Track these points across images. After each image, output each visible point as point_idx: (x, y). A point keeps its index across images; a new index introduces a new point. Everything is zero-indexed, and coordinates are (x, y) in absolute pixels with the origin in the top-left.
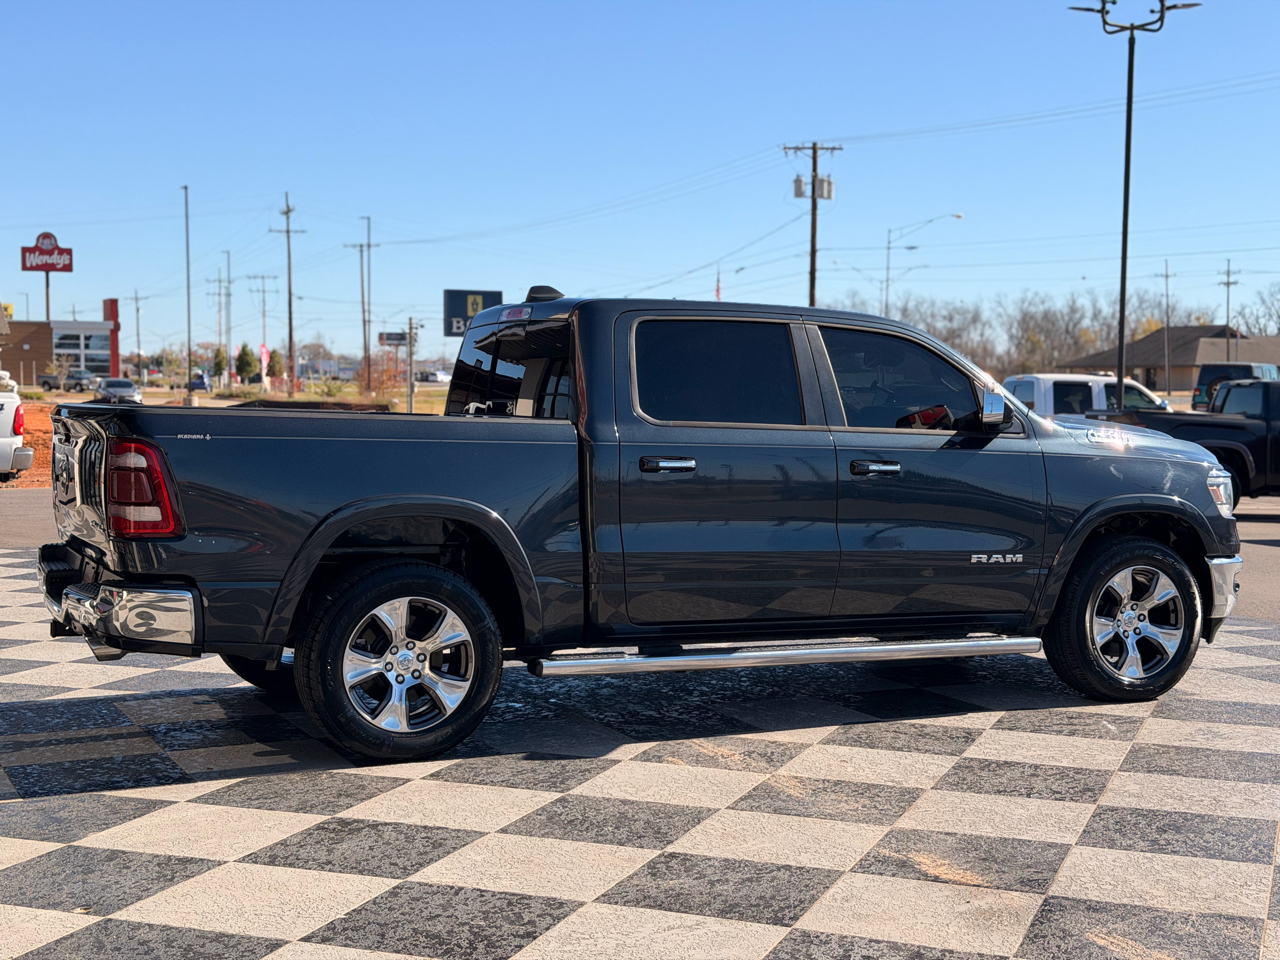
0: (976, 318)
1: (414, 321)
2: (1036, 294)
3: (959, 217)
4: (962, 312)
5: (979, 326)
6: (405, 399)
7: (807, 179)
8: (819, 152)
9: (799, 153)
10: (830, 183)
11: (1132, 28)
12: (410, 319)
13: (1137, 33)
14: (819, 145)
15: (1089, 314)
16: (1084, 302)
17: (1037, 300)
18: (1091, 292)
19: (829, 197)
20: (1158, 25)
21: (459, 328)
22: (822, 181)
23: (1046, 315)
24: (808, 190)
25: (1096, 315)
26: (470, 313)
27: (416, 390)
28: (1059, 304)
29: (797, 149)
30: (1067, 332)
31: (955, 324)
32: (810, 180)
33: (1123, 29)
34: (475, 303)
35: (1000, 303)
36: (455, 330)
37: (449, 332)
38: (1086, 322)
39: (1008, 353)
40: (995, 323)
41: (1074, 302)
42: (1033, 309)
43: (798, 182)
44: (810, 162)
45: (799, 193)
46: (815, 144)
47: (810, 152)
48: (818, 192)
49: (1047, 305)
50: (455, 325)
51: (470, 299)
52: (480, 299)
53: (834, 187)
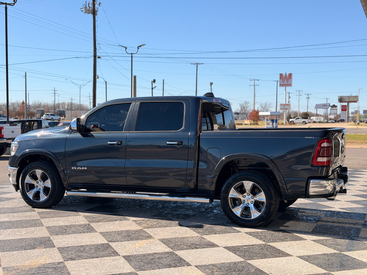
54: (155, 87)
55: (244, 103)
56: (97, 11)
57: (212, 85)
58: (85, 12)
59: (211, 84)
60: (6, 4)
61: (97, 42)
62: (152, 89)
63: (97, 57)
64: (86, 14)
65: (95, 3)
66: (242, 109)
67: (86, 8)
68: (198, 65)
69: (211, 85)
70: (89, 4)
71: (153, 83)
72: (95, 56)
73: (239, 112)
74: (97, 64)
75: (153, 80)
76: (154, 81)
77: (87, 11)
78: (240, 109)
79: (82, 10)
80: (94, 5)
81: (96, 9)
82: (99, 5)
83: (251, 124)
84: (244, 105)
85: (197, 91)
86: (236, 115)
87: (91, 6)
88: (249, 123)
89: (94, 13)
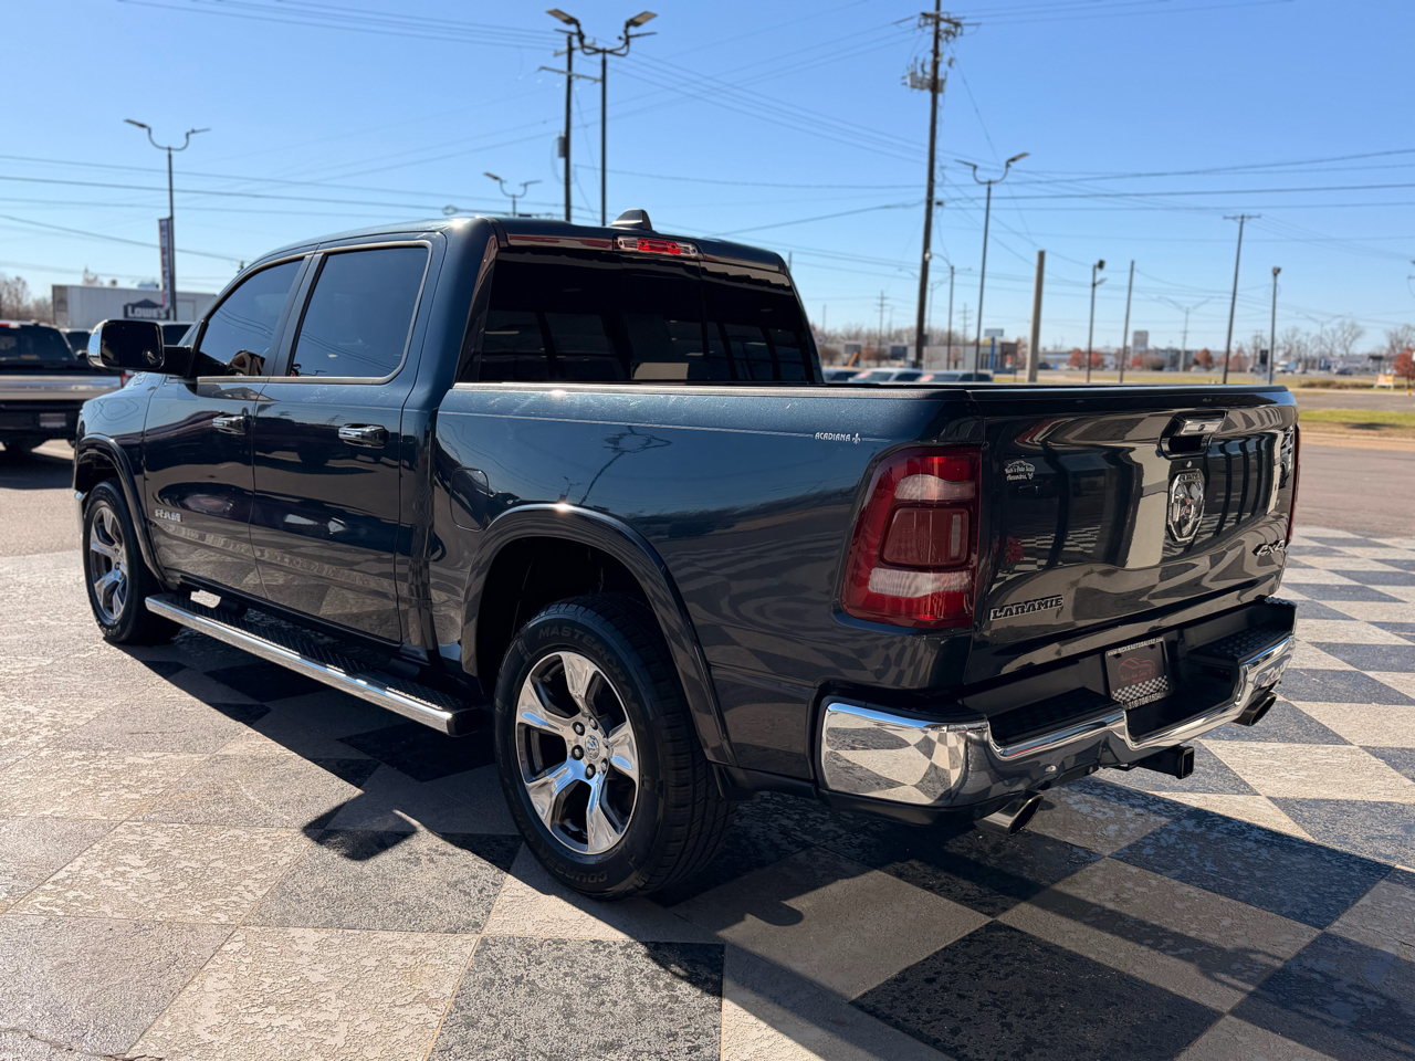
54: (1102, 281)
55: (1400, 328)
56: (943, 81)
57: (1279, 276)
58: (913, 87)
59: (1276, 272)
60: (604, 51)
61: (937, 164)
62: (1094, 285)
63: (934, 202)
64: (916, 91)
65: (939, 59)
66: (1393, 347)
67: (913, 75)
68: (1245, 220)
69: (1275, 275)
70: (923, 66)
71: (1097, 270)
72: (930, 203)
73: (1384, 353)
74: (934, 221)
75: (1097, 262)
76: (1101, 265)
77: (916, 84)
78: (1387, 345)
79: (904, 81)
80: (936, 65)
81: (940, 77)
82: (950, 64)
83: (1397, 387)
84: (1400, 336)
85: (1238, 292)
86: (1371, 361)
87: (928, 68)
88: (1391, 384)
89: (935, 86)
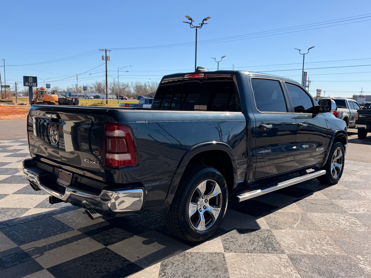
0: (128, 86)
1: (16, 83)
2: (139, 82)
3: (131, 66)
4: (125, 85)
5: (128, 88)
6: (15, 99)
7: (105, 56)
8: (107, 51)
9: (103, 51)
10: (109, 58)
11: (197, 27)
12: (16, 82)
13: (197, 28)
14: (107, 50)
15: (148, 86)
16: (147, 84)
17: (139, 83)
18: (148, 82)
19: (109, 60)
20: (200, 27)
21: (27, 84)
22: (108, 57)
23: (140, 86)
24: (105, 59)
25: (149, 87)
26: (30, 81)
27: (18, 98)
28: (143, 84)
29: (102, 50)
30: (144, 89)
31: (124, 87)
32: (105, 57)
33: (195, 27)
34: (31, 79)
35: (132, 83)
36: (26, 85)
37: (25, 85)
38: (147, 88)
39: (134, 93)
40: (131, 87)
41: (145, 84)
42: (138, 85)
43: (103, 57)
44: (105, 53)
45: (103, 59)
46: (106, 49)
47: (105, 51)
48: (107, 59)
49: (140, 84)
50: (26, 84)
51: (30, 78)
52: (32, 78)
53: (110, 58)
